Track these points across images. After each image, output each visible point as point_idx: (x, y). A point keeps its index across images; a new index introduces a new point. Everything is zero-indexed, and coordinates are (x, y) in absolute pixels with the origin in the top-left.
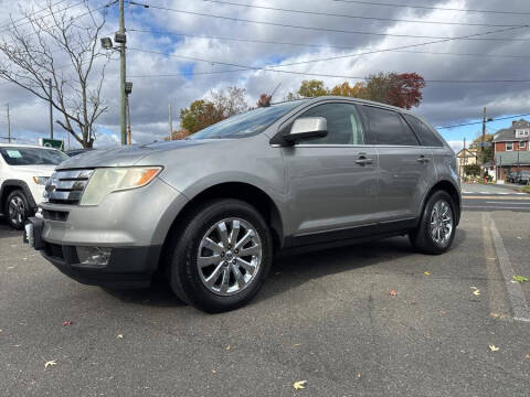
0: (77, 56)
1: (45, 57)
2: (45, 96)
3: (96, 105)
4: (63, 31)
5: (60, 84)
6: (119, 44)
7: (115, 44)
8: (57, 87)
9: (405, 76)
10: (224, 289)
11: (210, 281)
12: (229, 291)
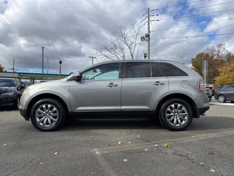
7: (146, 38)
10: (44, 125)
11: (40, 122)
12: (46, 126)
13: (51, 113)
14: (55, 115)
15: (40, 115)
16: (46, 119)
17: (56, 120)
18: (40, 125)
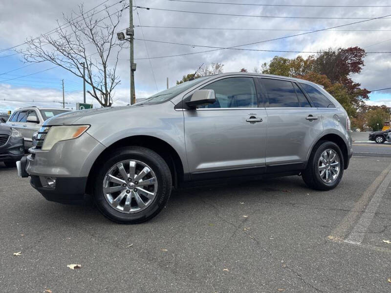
0: (100, 46)
1: (80, 48)
2: (79, 74)
3: (113, 80)
4: (91, 30)
5: (89, 66)
6: (129, 37)
7: (127, 37)
8: (87, 68)
9: (351, 50)
10: (127, 209)
11: (115, 204)
12: (132, 210)
13: (138, 178)
14: (148, 182)
15: (115, 189)
16: (129, 195)
17: (153, 194)
18: (118, 211)
